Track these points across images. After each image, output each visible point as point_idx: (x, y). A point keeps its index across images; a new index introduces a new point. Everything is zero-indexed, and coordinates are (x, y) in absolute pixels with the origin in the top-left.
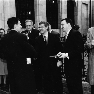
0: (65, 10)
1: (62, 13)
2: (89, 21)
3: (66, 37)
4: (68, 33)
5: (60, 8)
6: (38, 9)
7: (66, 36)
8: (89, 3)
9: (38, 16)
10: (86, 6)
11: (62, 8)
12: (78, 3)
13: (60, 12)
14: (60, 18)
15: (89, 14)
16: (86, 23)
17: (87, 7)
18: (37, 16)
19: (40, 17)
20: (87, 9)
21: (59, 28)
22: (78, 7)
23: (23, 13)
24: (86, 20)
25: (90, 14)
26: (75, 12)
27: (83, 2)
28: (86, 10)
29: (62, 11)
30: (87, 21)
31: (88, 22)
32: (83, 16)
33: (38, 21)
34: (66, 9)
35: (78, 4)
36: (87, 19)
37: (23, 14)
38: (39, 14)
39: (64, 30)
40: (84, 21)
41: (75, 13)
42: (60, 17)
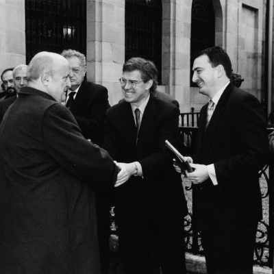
0: (185, 24)
1: (174, 36)
2: (262, 65)
3: (210, 113)
4: (216, 99)
5: (170, 19)
6: (97, 19)
7: (209, 107)
8: (262, 6)
9: (97, 43)
10: (253, 15)
11: (177, 18)
12: (226, 5)
13: (170, 33)
14: (167, 51)
15: (263, 42)
16: (250, 71)
17: (256, 17)
18: (94, 41)
19: (104, 44)
20: (256, 26)
21: (165, 85)
22: (226, 17)
23: (50, 32)
24: (251, 60)
25: (266, 43)
26: (217, 34)
27: (245, 3)
28: (252, 29)
29: (177, 27)
30: (256, 64)
31: (257, 69)
32: (243, 47)
33: (97, 60)
34: (189, 21)
35: (228, 6)
36: (255, 56)
37: (48, 34)
38: (101, 33)
39: (204, 89)
40: (246, 63)
41: (216, 38)
42: (170, 46)
